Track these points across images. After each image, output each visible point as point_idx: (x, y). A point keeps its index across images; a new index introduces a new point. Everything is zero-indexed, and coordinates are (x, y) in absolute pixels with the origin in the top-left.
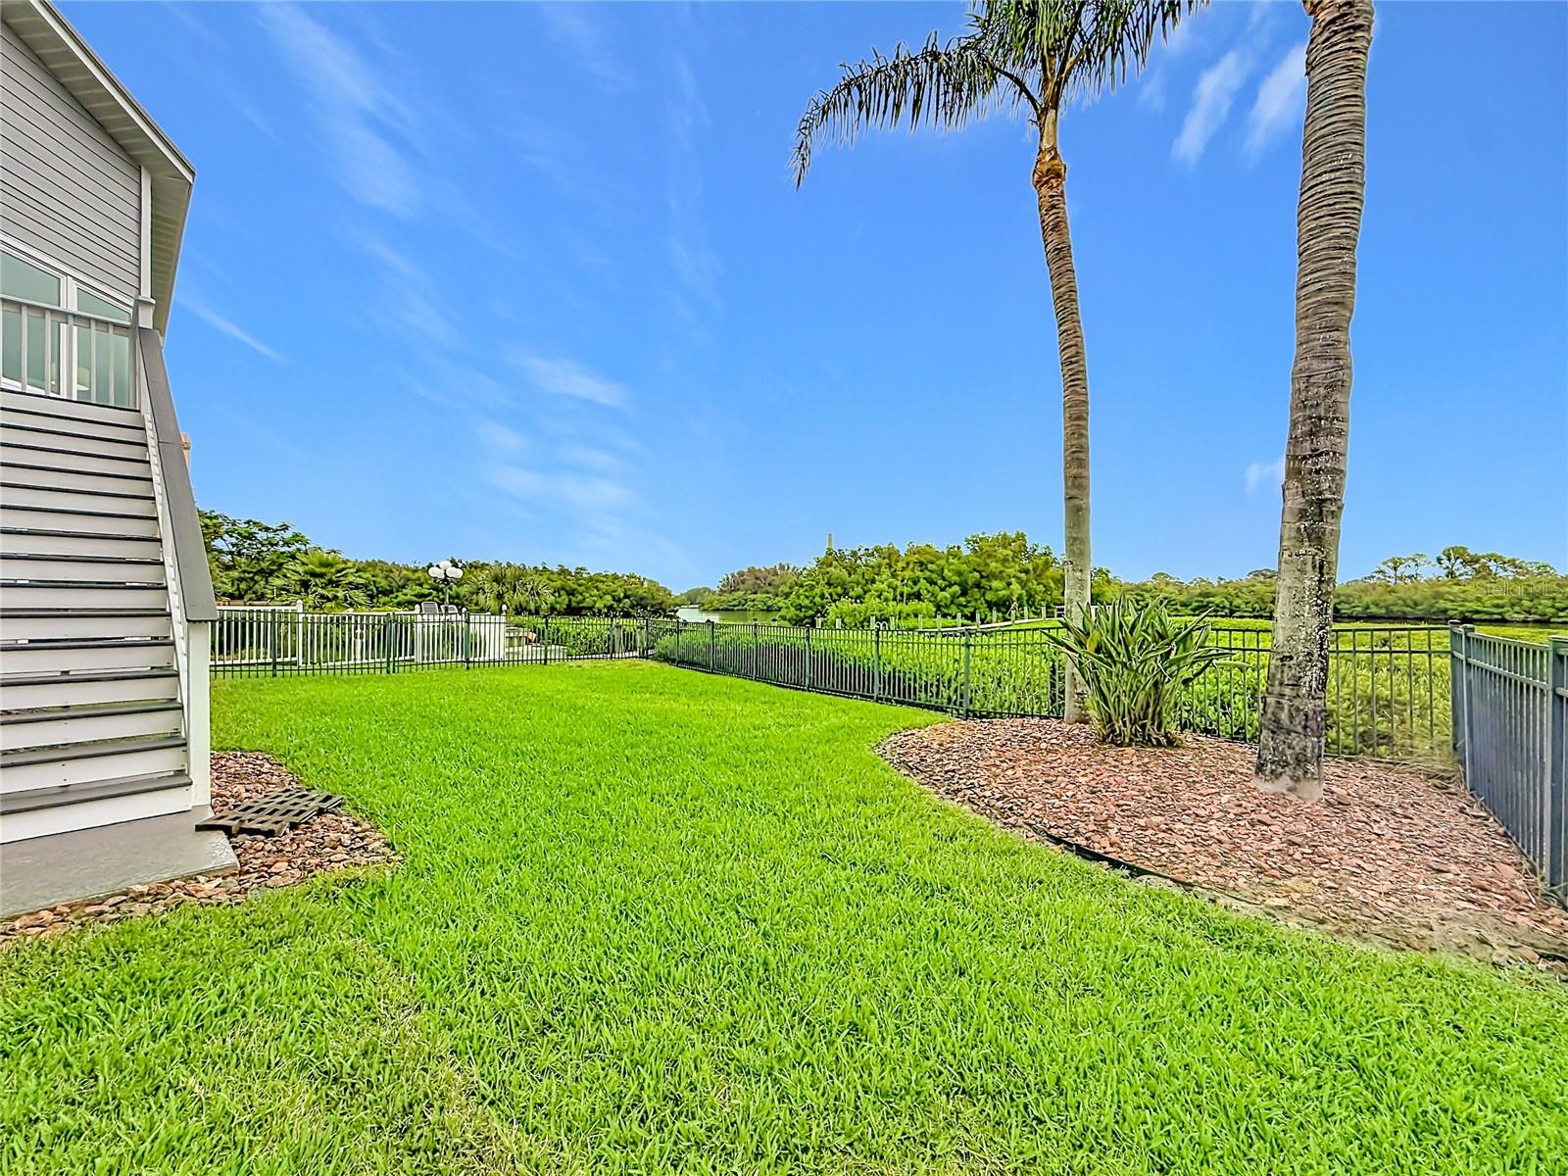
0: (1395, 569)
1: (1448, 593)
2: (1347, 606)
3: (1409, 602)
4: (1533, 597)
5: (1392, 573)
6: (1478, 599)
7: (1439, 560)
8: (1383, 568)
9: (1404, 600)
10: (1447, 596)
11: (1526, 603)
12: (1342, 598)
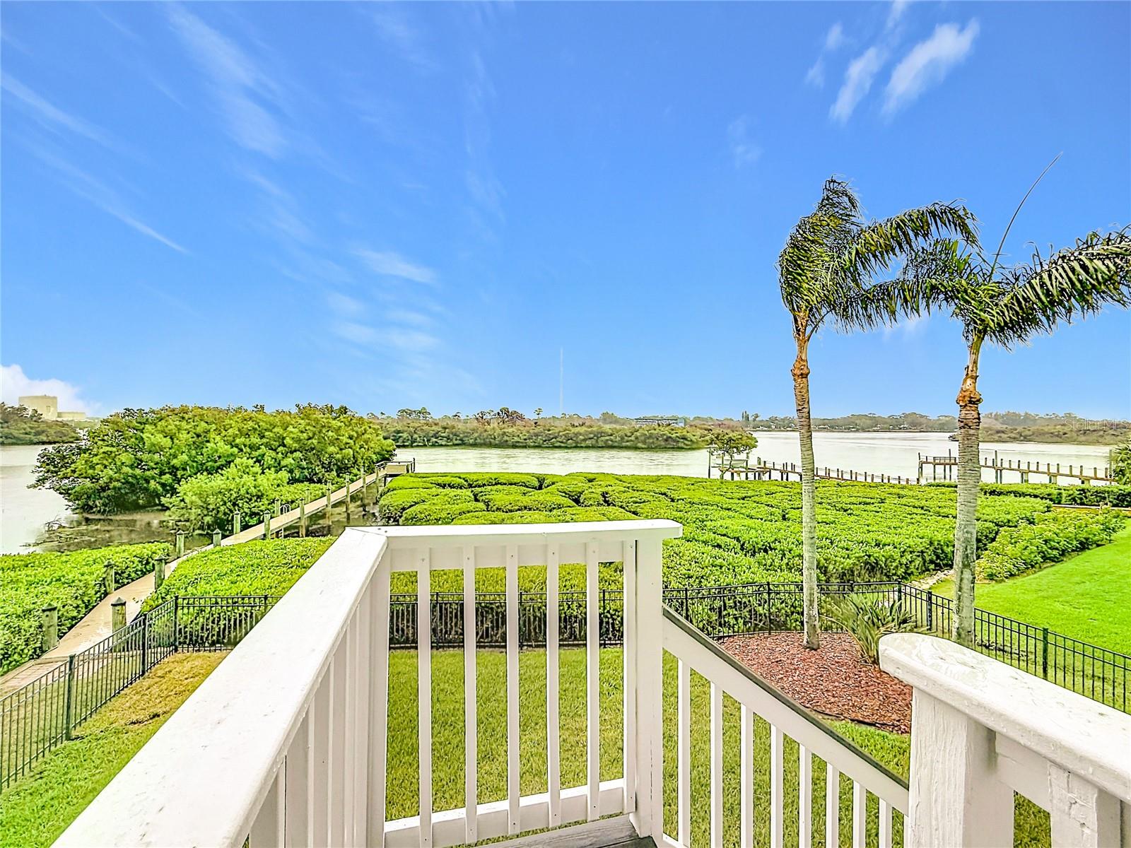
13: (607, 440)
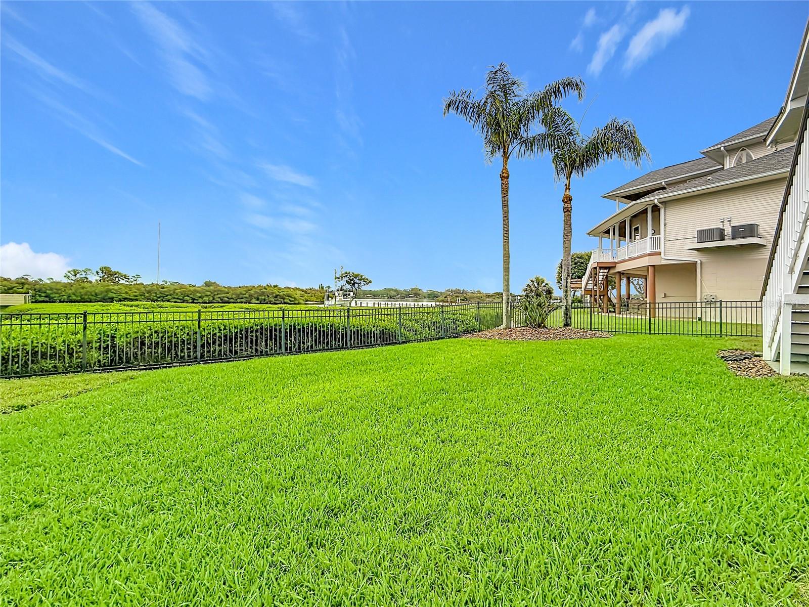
0: (75, 275)
1: (113, 289)
2: (57, 295)
3: (93, 293)
4: (148, 292)
5: (73, 278)
6: (126, 293)
7: (97, 273)
8: (69, 274)
9: (91, 293)
10: (113, 291)
11: (147, 295)
12: (55, 290)
13: (224, 297)
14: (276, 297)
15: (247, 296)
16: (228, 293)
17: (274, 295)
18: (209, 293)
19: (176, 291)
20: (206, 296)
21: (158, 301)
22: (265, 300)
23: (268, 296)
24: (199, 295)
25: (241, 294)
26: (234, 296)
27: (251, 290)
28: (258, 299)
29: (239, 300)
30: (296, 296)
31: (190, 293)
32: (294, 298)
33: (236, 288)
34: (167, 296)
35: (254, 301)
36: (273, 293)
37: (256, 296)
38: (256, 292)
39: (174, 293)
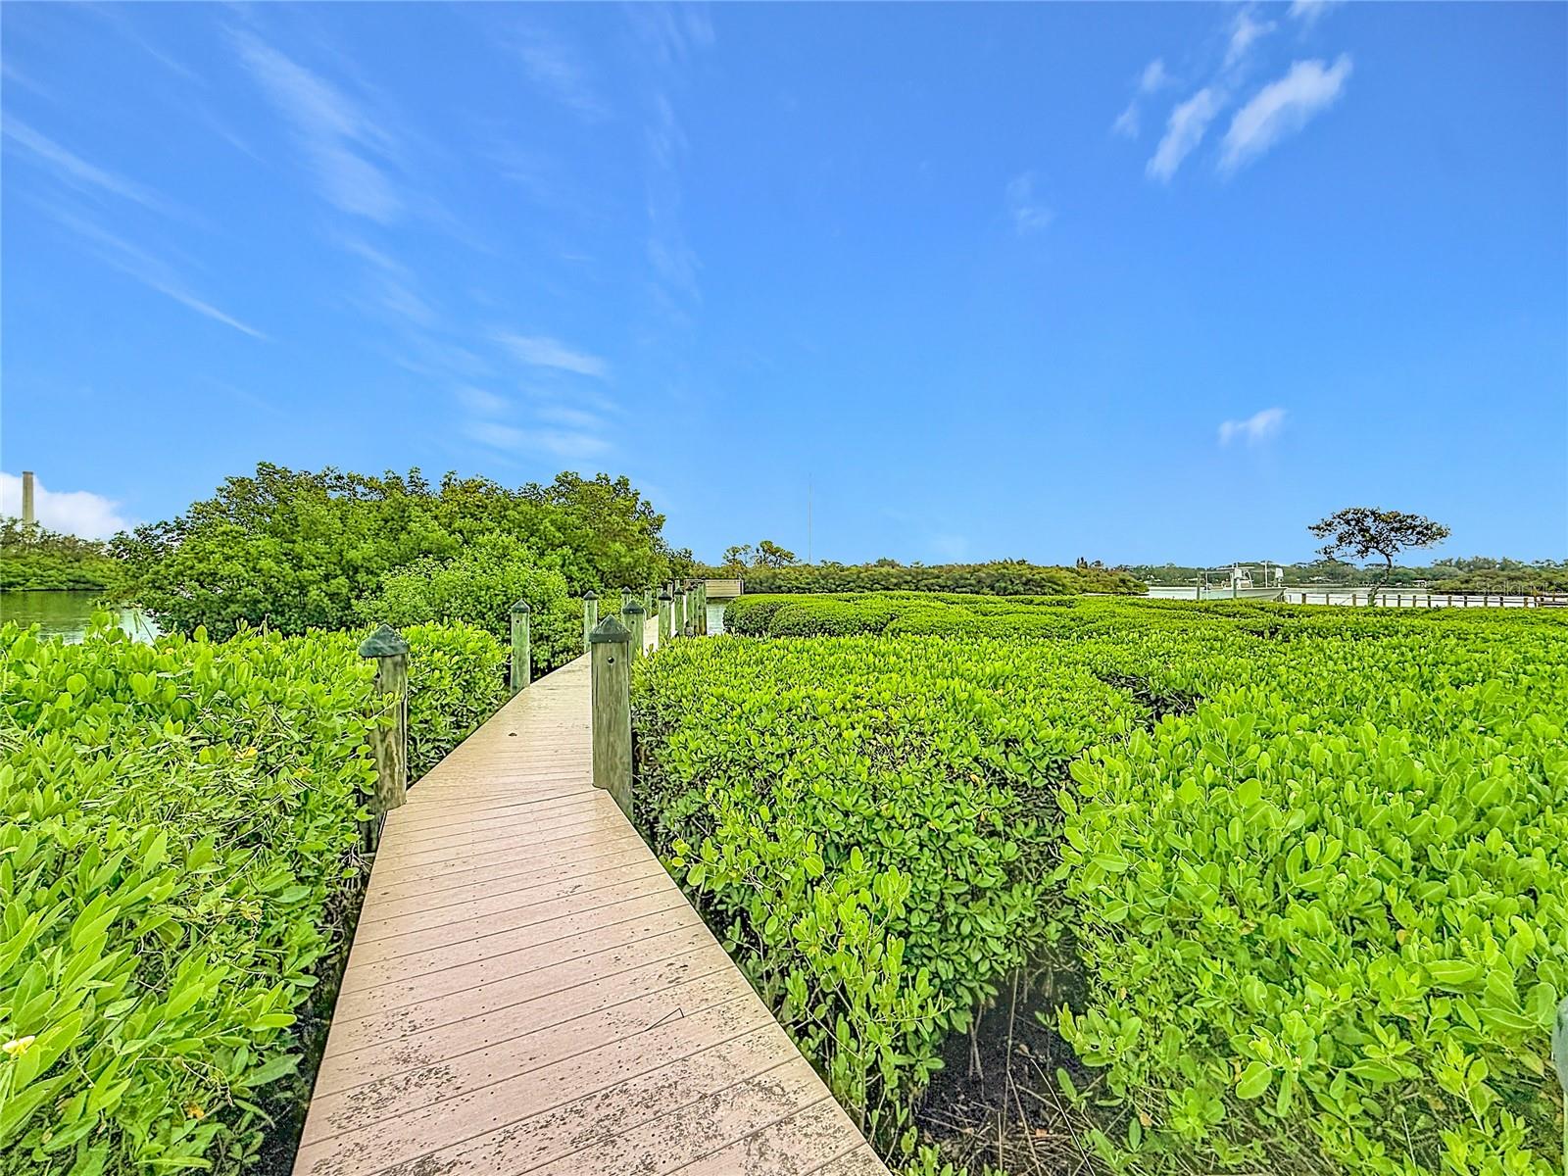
14: (1025, 584)
15: (973, 582)
16: (939, 577)
17: (1024, 579)
18: (909, 578)
19: (862, 575)
20: (906, 582)
21: (836, 591)
22: (1005, 589)
23: (1012, 582)
24: (894, 581)
25: (962, 578)
26: (949, 583)
27: (979, 570)
28: (993, 589)
29: (958, 590)
30: (1065, 581)
31: (881, 577)
32: (1063, 585)
33: (951, 568)
34: (849, 582)
35: (986, 590)
36: (1021, 576)
37: (988, 582)
38: (989, 575)
39: (858, 577)
